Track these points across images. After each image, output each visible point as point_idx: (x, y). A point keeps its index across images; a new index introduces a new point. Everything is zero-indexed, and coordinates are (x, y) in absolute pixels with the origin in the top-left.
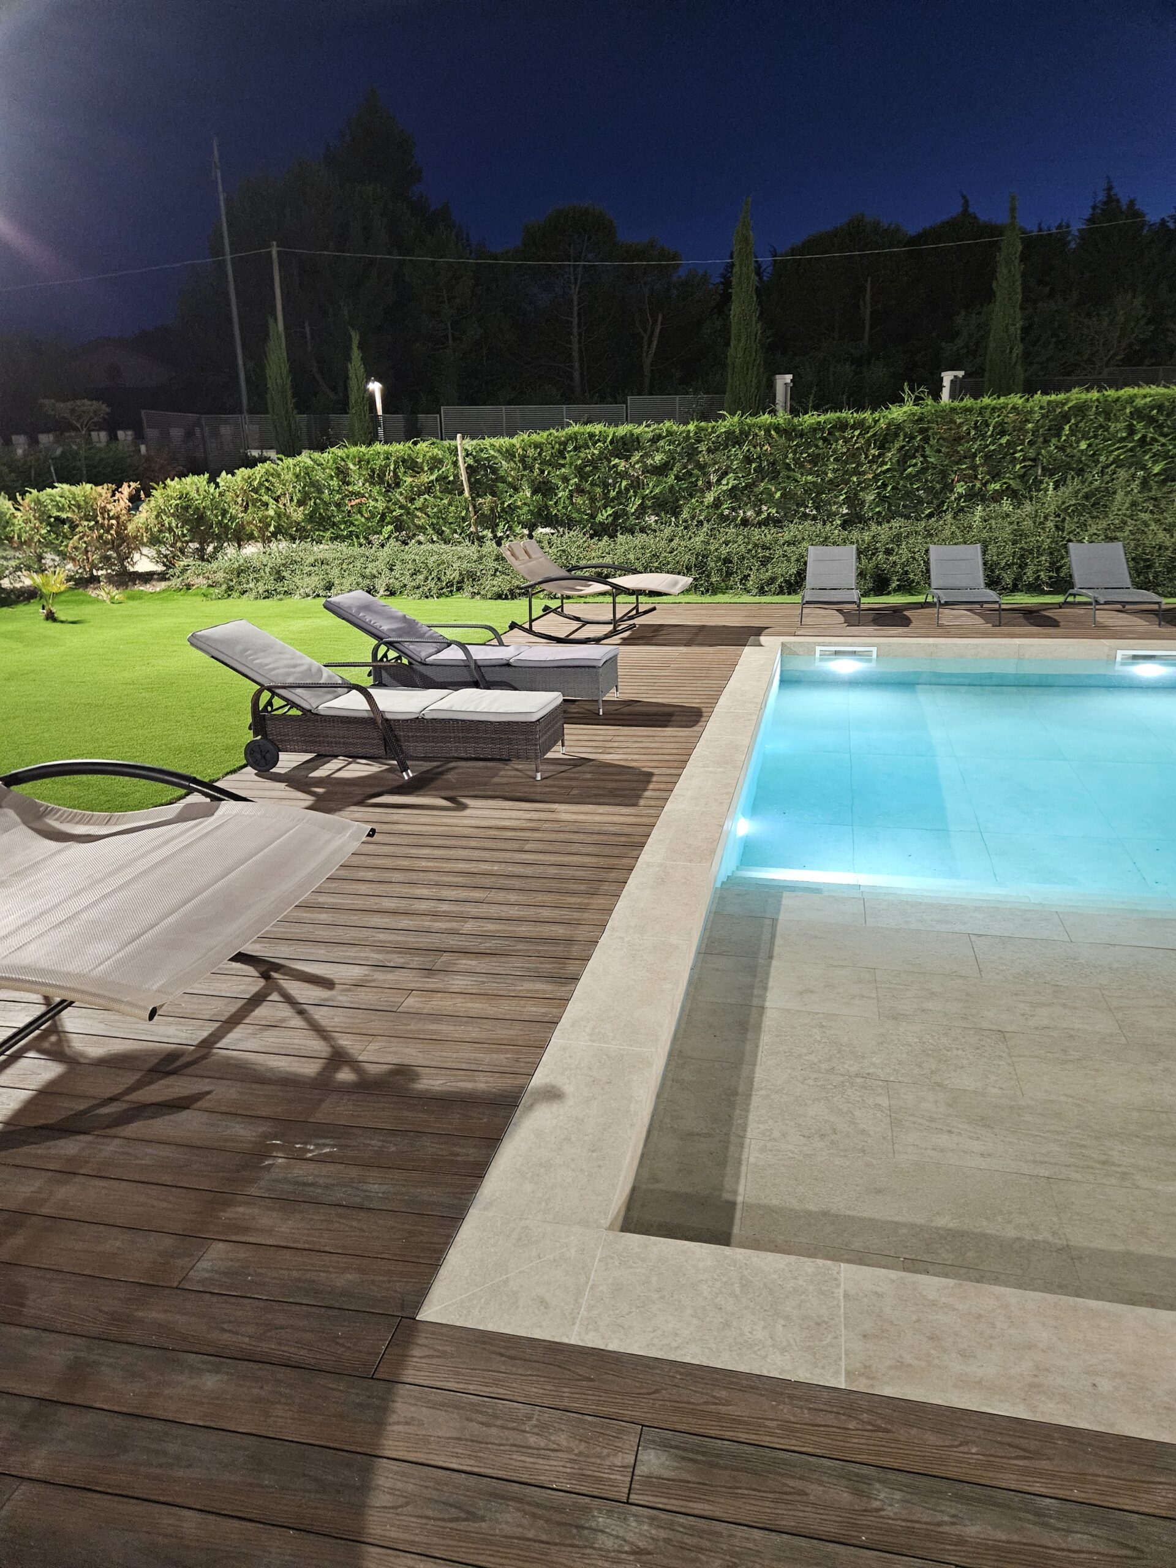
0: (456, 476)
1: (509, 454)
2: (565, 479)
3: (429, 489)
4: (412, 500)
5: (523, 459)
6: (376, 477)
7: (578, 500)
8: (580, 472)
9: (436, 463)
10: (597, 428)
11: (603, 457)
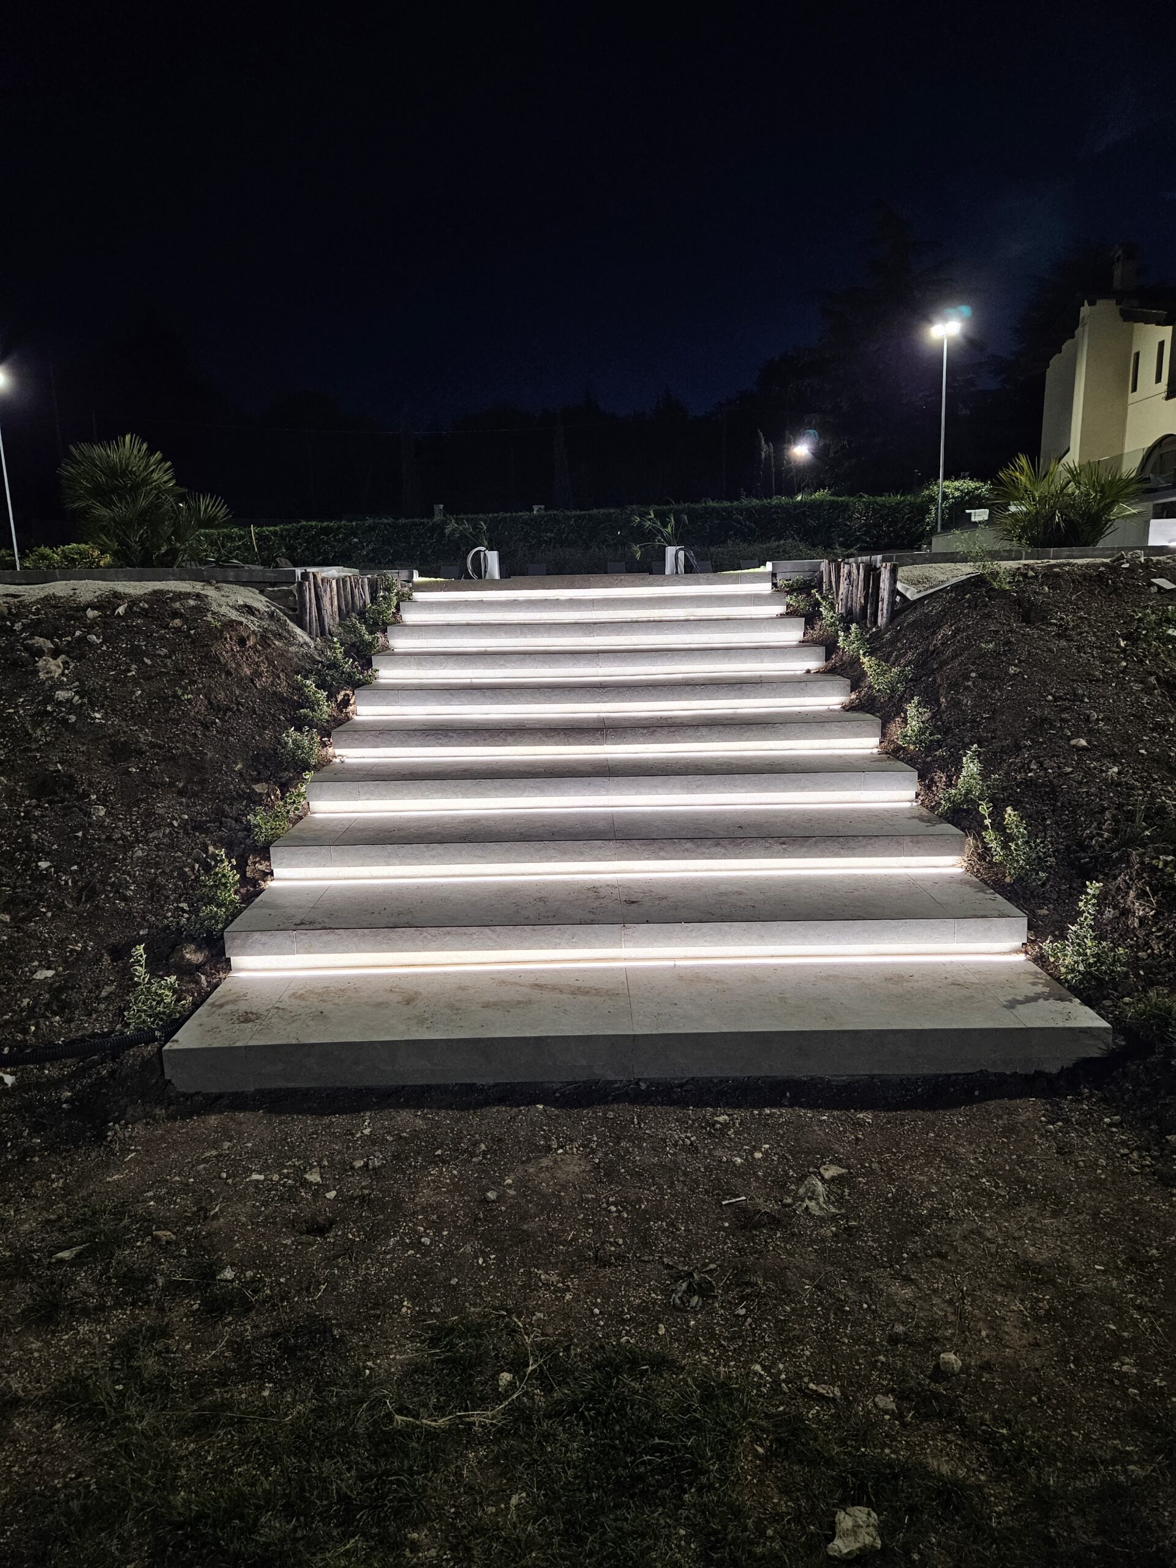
0: (252, 543)
1: (275, 533)
2: (301, 544)
3: (239, 548)
4: (231, 553)
5: (281, 535)
6: (213, 543)
7: (307, 553)
8: (306, 541)
9: (241, 537)
10: (314, 523)
11: (318, 534)
